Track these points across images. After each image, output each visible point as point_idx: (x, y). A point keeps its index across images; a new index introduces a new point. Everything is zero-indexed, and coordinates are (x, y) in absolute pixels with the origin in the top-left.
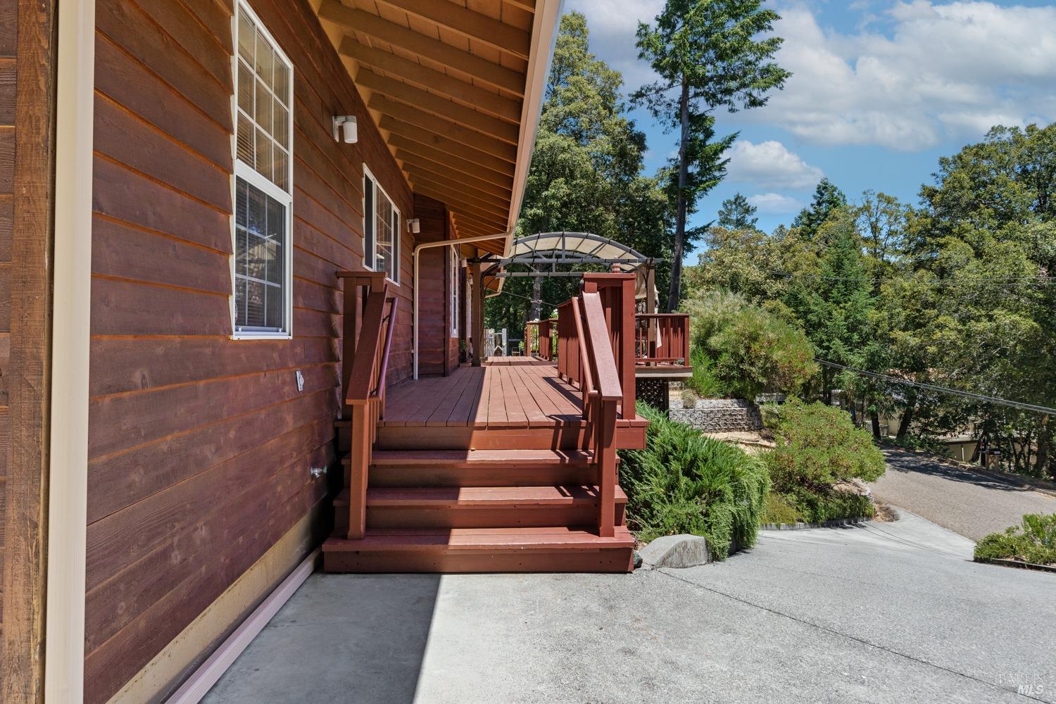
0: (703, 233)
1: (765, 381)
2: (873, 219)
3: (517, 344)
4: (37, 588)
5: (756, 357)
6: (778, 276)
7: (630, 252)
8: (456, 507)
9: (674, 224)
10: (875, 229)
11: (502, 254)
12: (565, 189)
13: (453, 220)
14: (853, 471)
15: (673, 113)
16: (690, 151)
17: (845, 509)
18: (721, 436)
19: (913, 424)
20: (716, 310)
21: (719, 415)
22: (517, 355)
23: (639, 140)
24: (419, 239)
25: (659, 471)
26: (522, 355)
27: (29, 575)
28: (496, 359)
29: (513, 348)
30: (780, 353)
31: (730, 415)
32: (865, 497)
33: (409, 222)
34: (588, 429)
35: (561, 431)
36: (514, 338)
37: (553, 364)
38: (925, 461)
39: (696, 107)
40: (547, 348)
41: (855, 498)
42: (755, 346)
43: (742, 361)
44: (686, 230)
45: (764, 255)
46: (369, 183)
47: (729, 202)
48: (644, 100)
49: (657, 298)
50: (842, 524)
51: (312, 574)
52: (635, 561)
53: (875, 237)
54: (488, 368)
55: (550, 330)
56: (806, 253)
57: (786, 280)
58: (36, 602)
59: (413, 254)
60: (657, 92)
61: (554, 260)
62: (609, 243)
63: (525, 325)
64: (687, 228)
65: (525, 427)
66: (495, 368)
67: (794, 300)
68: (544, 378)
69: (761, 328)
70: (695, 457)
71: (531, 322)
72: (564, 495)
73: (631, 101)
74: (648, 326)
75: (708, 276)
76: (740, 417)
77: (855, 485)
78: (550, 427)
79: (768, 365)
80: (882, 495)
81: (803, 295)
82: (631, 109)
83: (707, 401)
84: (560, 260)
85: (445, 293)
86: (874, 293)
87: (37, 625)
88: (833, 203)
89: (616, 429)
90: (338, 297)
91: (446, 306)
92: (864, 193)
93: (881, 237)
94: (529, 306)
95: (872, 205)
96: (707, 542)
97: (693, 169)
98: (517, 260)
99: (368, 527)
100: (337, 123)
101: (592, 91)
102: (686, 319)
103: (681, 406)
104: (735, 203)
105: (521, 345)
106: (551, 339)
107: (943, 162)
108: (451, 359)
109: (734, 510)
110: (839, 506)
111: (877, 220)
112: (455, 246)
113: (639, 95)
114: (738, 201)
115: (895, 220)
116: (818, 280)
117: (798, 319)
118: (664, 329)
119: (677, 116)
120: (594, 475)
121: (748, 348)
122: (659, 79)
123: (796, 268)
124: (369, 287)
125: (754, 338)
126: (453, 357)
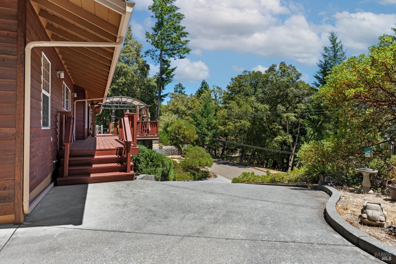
0: (166, 96)
1: (182, 140)
2: (215, 94)
3: (106, 130)
4: (22, 171)
5: (181, 133)
6: (190, 109)
7: (142, 103)
8: (92, 169)
9: (158, 93)
10: (216, 96)
11: (102, 103)
12: (124, 80)
13: (86, 93)
14: (205, 164)
15: (158, 59)
16: (163, 71)
17: (203, 175)
18: (170, 157)
19: (225, 152)
20: (169, 120)
21: (170, 151)
22: (106, 133)
23: (148, 67)
24: (75, 99)
25: (144, 161)
26: (108, 133)
27: (20, 169)
28: (99, 135)
29: (105, 131)
30: (187, 132)
31: (173, 150)
32: (209, 172)
33: (73, 94)
34: (125, 150)
35: (118, 150)
36: (105, 128)
37: (118, 136)
38: (226, 161)
39: (165, 57)
40: (116, 131)
41: (206, 172)
42: (180, 130)
43: (177, 135)
44: (161, 95)
45: (186, 102)
46: (64, 85)
47: (177, 85)
48: (149, 54)
49: (150, 117)
50: (202, 179)
51: (54, 186)
52: (135, 178)
53: (216, 99)
54: (97, 137)
55: (117, 126)
56: (197, 102)
57: (192, 110)
58: (22, 174)
59: (74, 103)
60: (153, 52)
61: (119, 105)
62: (136, 100)
63: (109, 124)
64: (162, 94)
65: (109, 150)
66: (99, 137)
67: (194, 116)
68: (115, 140)
69: (182, 125)
70: (153, 157)
71: (112, 123)
72: (119, 164)
73: (145, 54)
74: (147, 125)
75: (170, 108)
76: (176, 151)
77: (207, 169)
78: (116, 150)
79: (183, 135)
80: (214, 171)
81: (196, 115)
82: (145, 56)
83: (166, 147)
84: (120, 105)
85: (84, 115)
86: (215, 115)
87: (22, 178)
88: (206, 88)
89: (131, 150)
90: (58, 118)
91: (84, 119)
92: (213, 86)
93: (217, 99)
94: (110, 118)
95: (215, 89)
96: (155, 177)
97: (164, 76)
98: (106, 104)
99: (69, 175)
100: (58, 73)
101: (133, 49)
102: (158, 123)
103: (158, 148)
104: (179, 86)
105: (108, 130)
106: (118, 129)
107: (232, 79)
108: (85, 135)
109: (162, 169)
110: (202, 174)
111: (216, 94)
112: (87, 101)
113: (147, 52)
114: (180, 85)
115: (221, 94)
116: (200, 111)
117: (195, 122)
118: (151, 125)
119: (159, 59)
120: (125, 160)
121: (178, 131)
122: (153, 48)
123: (194, 107)
124: (67, 115)
125: (180, 128)
126: (86, 134)
